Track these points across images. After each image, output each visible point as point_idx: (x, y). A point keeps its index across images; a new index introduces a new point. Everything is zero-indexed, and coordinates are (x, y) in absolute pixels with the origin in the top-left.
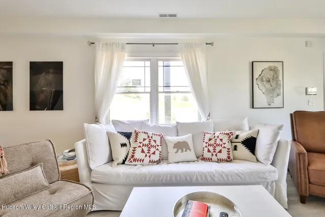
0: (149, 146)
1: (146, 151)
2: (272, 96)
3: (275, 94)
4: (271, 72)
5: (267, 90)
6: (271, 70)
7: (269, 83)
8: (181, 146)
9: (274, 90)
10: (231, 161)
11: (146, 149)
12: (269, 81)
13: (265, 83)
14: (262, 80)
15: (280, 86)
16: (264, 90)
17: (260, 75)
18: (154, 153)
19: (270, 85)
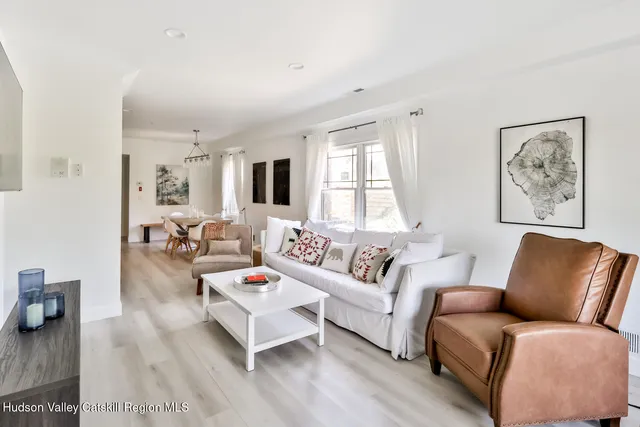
0: (308, 246)
1: (303, 249)
2: (549, 200)
3: (558, 195)
4: (549, 145)
5: (535, 185)
6: (548, 140)
7: (541, 171)
8: (338, 254)
9: (554, 185)
10: (365, 281)
11: (303, 247)
12: (541, 166)
13: (529, 170)
14: (522, 165)
15: (574, 178)
16: (526, 186)
17: (517, 155)
18: (310, 254)
19: (542, 176)
